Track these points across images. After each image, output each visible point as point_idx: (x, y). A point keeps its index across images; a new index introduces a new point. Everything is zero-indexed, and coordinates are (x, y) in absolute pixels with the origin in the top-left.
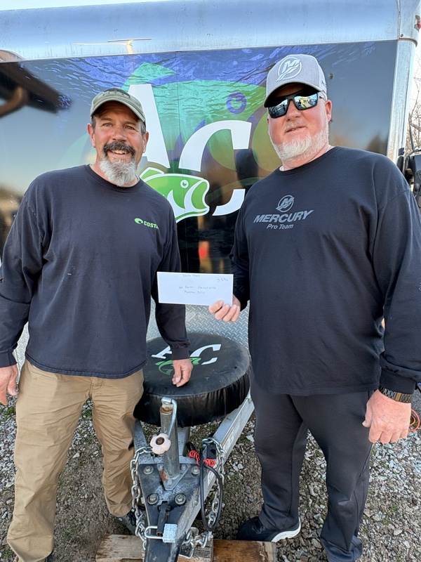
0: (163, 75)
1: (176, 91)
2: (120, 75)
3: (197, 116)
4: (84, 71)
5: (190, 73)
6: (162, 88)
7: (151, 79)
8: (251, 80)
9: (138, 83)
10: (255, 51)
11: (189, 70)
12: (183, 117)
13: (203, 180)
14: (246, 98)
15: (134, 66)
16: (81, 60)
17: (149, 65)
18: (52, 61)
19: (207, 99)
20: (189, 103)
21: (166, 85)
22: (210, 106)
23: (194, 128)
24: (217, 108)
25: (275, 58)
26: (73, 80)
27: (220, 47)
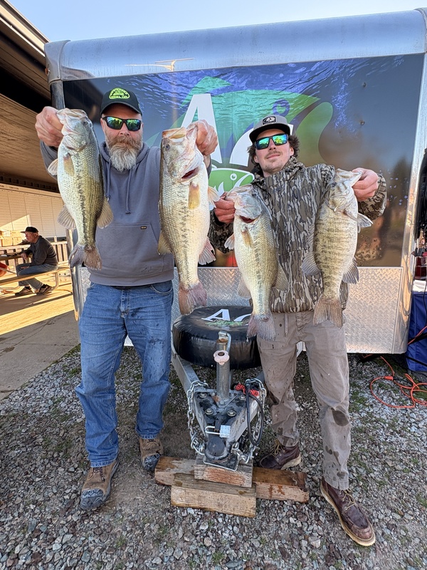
0: (220, 86)
1: (230, 100)
2: (186, 87)
3: (247, 119)
4: (157, 84)
5: (243, 84)
7: (210, 89)
8: (294, 89)
9: (200, 93)
10: (299, 65)
11: (242, 82)
12: (235, 120)
13: (249, 174)
14: (290, 104)
15: (197, 79)
16: (156, 75)
17: (209, 79)
18: (132, 77)
19: (256, 106)
20: (241, 109)
21: (223, 95)
22: (259, 111)
23: (244, 130)
24: (265, 113)
25: (316, 71)
26: (148, 91)
27: (269, 63)
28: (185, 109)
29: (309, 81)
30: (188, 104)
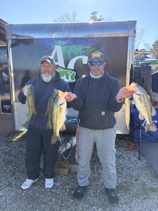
0: (64, 43)
1: (68, 48)
2: (53, 43)
3: (73, 54)
4: (43, 42)
5: (72, 43)
6: (64, 47)
7: (61, 44)
8: (88, 45)
9: (57, 45)
10: (89, 38)
11: (71, 42)
12: (69, 54)
13: (74, 72)
14: (87, 50)
15: (57, 41)
16: (43, 39)
17: (61, 41)
19: (76, 50)
21: (65, 46)
22: (77, 52)
23: (72, 58)
24: (79, 52)
25: (95, 40)
26: (40, 44)
27: (80, 37)
28: (53, 50)
29: (93, 43)
30: (54, 48)
